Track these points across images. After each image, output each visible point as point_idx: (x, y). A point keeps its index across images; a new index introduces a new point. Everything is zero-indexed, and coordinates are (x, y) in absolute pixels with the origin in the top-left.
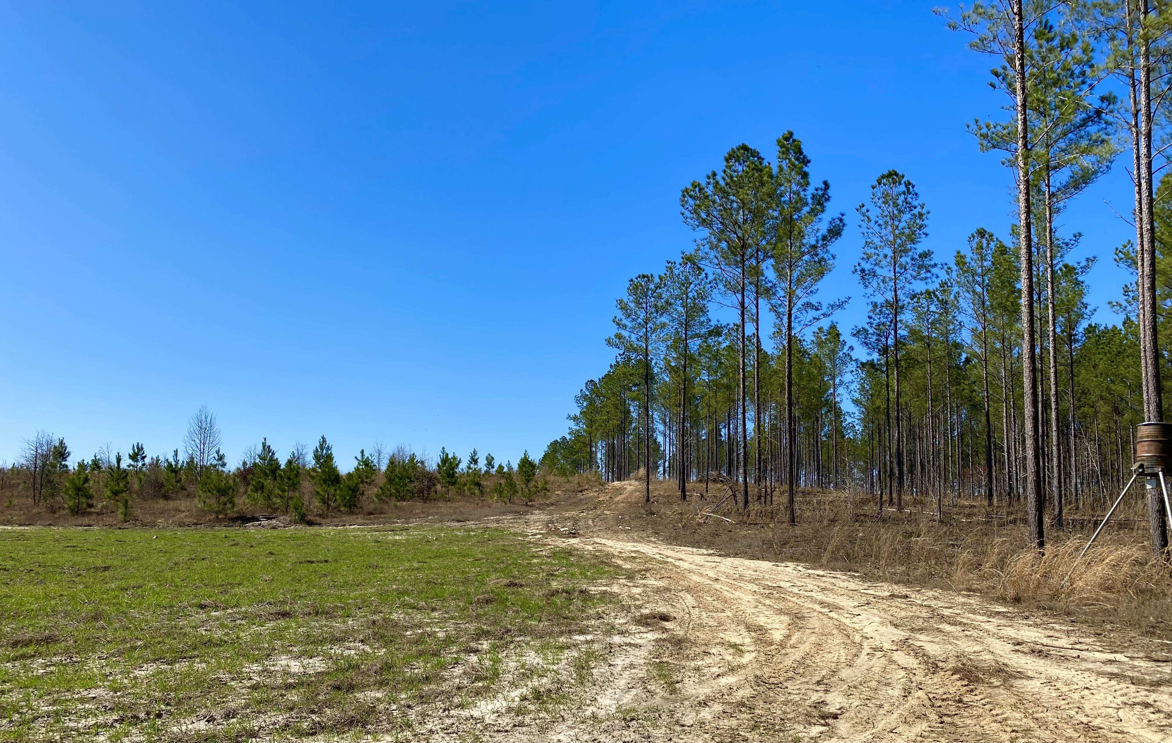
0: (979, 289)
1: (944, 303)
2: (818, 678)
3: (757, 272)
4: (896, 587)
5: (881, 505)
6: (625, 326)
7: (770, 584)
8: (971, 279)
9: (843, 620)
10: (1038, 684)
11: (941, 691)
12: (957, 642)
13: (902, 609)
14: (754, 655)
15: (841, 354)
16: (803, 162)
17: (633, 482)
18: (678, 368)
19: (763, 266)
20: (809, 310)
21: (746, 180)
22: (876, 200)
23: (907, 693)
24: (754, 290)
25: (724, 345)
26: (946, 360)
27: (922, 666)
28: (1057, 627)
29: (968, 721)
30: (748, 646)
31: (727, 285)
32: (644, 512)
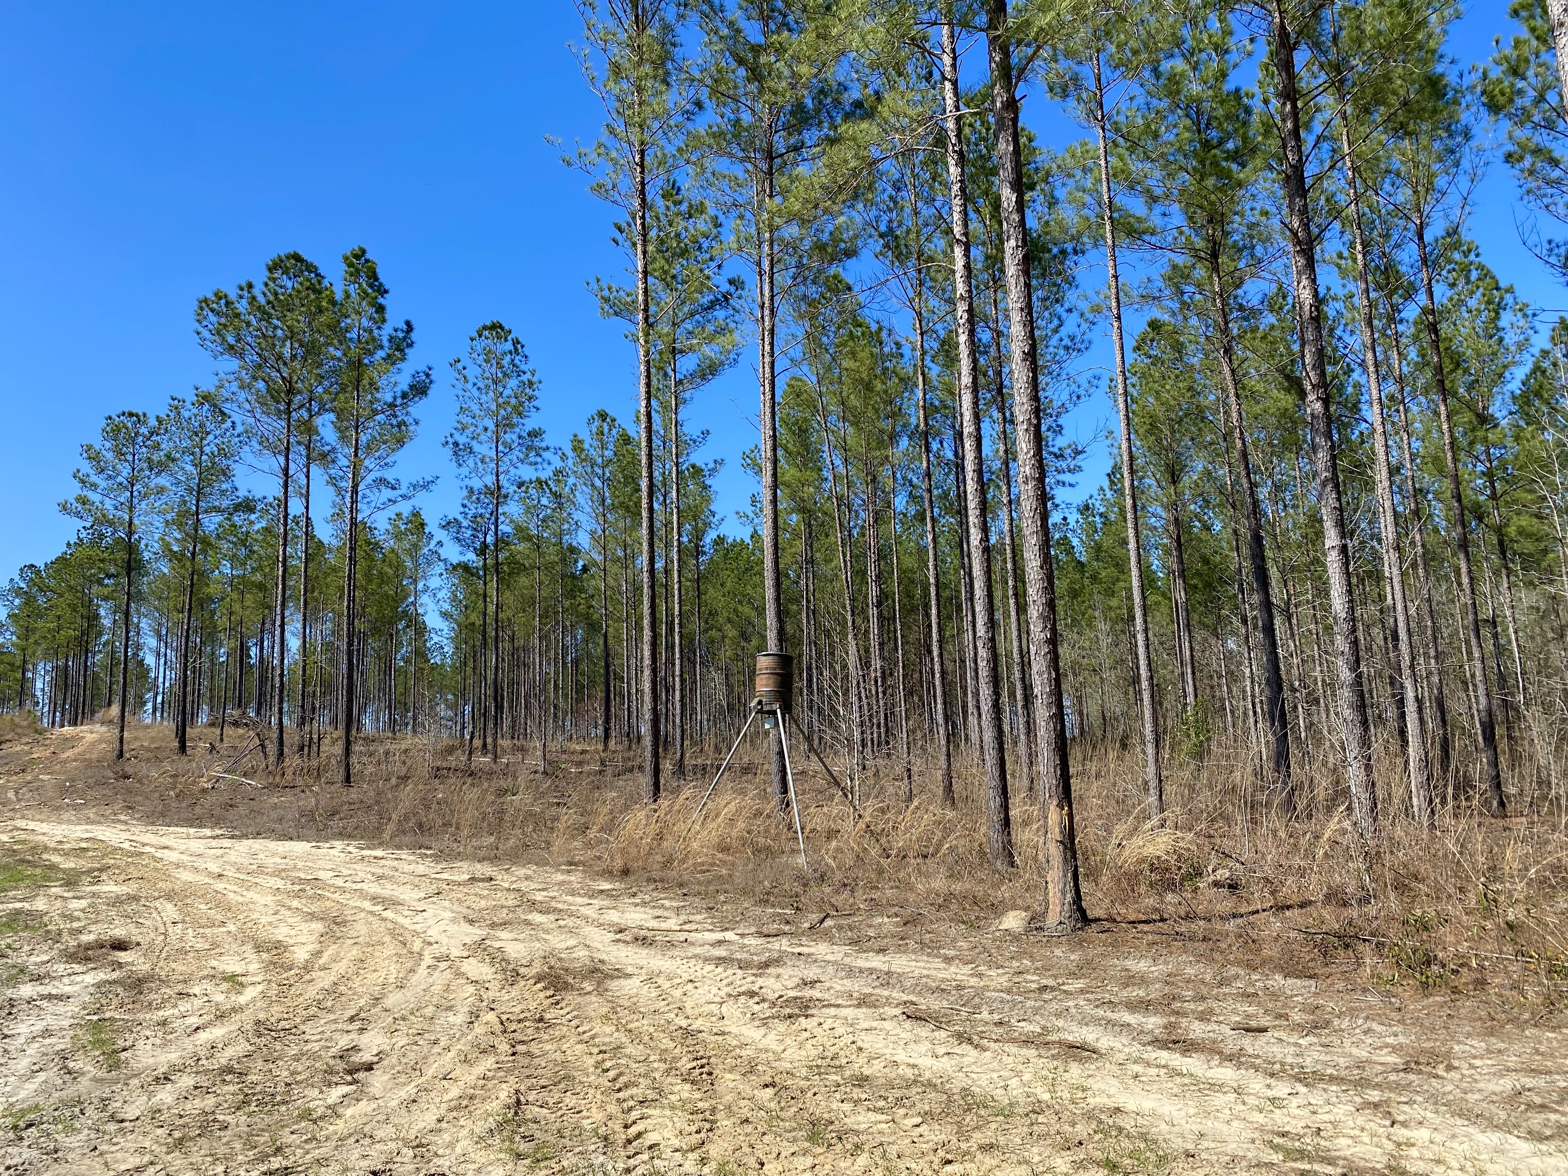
0: (598, 483)
1: (557, 496)
2: (351, 1012)
3: (309, 429)
4: (478, 866)
5: (470, 753)
6: (94, 486)
7: (303, 876)
8: (589, 470)
9: (401, 920)
10: (638, 983)
11: (517, 1010)
12: (547, 937)
13: (481, 897)
14: (260, 988)
15: (426, 550)
16: (379, 291)
17: (98, 727)
18: (184, 555)
19: (318, 421)
20: (383, 488)
21: (297, 302)
22: (475, 355)
23: (474, 1016)
24: (304, 453)
25: (257, 527)
26: (558, 568)
27: (499, 976)
28: (667, 903)
29: (548, 1047)
30: (253, 975)
31: (264, 441)
32: (111, 775)
